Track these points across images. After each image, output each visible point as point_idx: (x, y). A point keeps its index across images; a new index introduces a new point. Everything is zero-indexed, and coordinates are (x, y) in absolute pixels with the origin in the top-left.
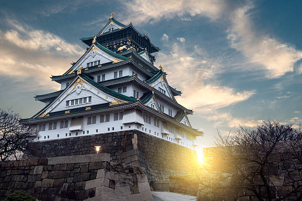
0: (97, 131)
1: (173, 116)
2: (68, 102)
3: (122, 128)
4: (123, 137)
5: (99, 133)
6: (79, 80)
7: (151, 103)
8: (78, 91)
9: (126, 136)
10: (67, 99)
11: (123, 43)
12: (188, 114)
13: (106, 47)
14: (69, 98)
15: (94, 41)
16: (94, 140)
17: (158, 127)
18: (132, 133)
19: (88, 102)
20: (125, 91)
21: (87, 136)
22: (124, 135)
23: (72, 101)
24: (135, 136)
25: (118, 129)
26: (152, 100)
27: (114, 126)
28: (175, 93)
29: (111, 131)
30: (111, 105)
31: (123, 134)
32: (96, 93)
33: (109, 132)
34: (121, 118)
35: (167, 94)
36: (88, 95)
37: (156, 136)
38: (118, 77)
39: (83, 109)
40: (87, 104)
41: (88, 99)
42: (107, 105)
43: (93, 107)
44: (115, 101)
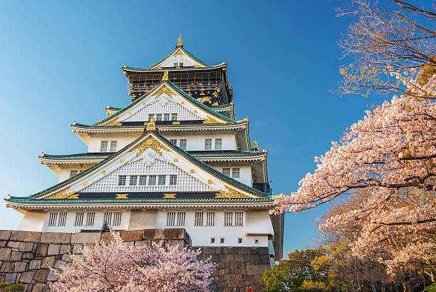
2: (122, 178)
3: (240, 241)
8: (149, 160)
10: (121, 172)
11: (205, 92)
13: (187, 92)
14: (128, 172)
15: (165, 77)
19: (168, 183)
20: (236, 176)
23: (134, 177)
25: (231, 242)
27: (225, 234)
29: (218, 244)
30: (219, 196)
31: (243, 252)
32: (188, 171)
33: (213, 245)
34: (240, 223)
36: (168, 172)
38: (213, 149)
39: (159, 195)
40: (167, 187)
41: (168, 179)
42: (211, 195)
43: (180, 195)
44: (227, 191)
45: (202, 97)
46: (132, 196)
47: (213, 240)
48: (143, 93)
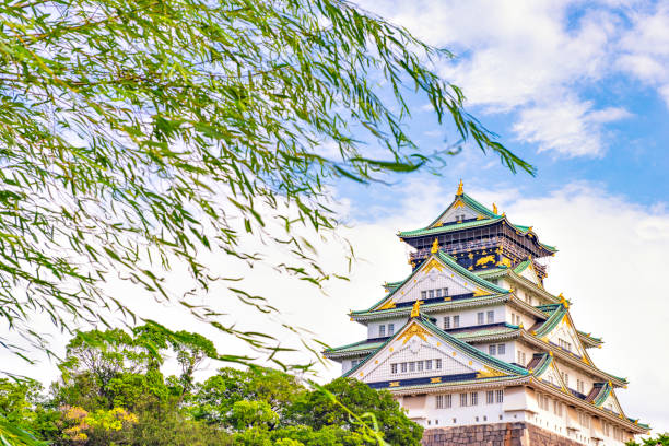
0: (455, 421)
1: (586, 393)
2: (394, 366)
3: (501, 417)
4: (503, 433)
5: (457, 425)
6: (414, 328)
7: (549, 374)
8: (415, 347)
9: (509, 432)
10: (393, 361)
11: (487, 250)
12: (615, 386)
14: (398, 359)
15: (434, 249)
16: (450, 436)
17: (560, 415)
18: (519, 427)
19: (434, 367)
20: (502, 351)
21: (436, 430)
22: (506, 430)
23: (404, 364)
24: (526, 431)
25: (493, 420)
26: (549, 368)
27: (487, 413)
28: (587, 342)
29: (481, 422)
30: (479, 377)
31: (504, 428)
32: (450, 353)
33: (477, 423)
34: (500, 400)
35: (574, 350)
36: (434, 355)
37: (558, 433)
38: (485, 323)
39: (427, 380)
40: (433, 372)
41: (434, 363)
42: (472, 376)
43: (445, 379)
44: (486, 371)
45: (485, 256)
46: (403, 383)
47: (477, 419)
48: (423, 260)
